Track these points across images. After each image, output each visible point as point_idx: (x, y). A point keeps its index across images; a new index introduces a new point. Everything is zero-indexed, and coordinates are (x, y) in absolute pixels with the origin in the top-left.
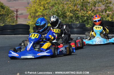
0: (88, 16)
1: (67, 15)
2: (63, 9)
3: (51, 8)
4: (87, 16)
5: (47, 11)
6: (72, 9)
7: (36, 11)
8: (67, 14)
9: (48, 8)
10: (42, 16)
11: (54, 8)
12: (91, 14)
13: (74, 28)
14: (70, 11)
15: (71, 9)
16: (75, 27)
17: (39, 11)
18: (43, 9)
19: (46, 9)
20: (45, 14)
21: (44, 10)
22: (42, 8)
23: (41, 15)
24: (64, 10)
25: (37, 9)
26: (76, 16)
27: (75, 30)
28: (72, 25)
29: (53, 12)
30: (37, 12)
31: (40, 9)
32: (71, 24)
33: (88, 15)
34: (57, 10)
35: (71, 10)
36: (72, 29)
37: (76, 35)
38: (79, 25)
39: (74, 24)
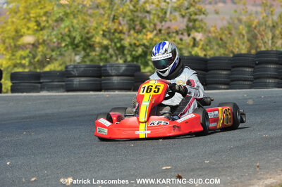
0: (147, 44)
1: (94, 41)
2: (84, 28)
3: (56, 26)
4: (144, 45)
5: (45, 32)
6: (108, 28)
7: (18, 35)
8: (93, 39)
9: (47, 25)
10: (33, 45)
11: (63, 26)
12: (155, 39)
13: (112, 76)
14: (101, 32)
15: (104, 28)
16: (113, 72)
17: (24, 33)
18: (36, 27)
19: (42, 29)
20: (41, 41)
21: (37, 30)
22: (32, 25)
23: (29, 44)
24: (86, 31)
25: (19, 27)
26: (118, 45)
27: (115, 79)
28: (108, 68)
29: (60, 36)
30: (22, 36)
31: (28, 28)
32: (105, 66)
33: (145, 42)
34: (70, 31)
35: (104, 31)
36: (108, 78)
37: (117, 92)
38: (124, 68)
39: (112, 66)
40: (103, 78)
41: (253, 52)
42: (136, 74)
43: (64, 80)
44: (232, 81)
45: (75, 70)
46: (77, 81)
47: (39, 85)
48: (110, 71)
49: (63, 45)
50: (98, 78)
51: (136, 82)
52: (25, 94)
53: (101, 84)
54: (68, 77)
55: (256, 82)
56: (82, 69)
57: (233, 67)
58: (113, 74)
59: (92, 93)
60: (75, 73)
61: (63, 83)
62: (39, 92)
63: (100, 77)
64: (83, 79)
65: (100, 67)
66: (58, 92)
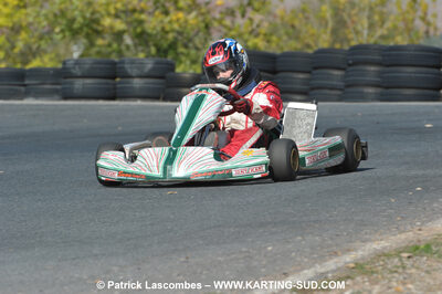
1: (103, 26)
6: (125, 6)
8: (102, 22)
13: (133, 77)
14: (113, 12)
15: (119, 6)
16: (134, 72)
21: (18, 6)
23: (7, 27)
26: (139, 30)
27: (137, 83)
28: (126, 66)
31: (6, 4)
32: (121, 62)
34: (67, 9)
35: (117, 9)
36: (126, 80)
37: (139, 102)
38: (150, 66)
39: (132, 62)
40: (118, 80)
41: (346, 47)
42: (169, 75)
43: (59, 82)
44: (313, 89)
45: (77, 67)
46: (79, 84)
47: (23, 89)
48: (129, 71)
49: (57, 30)
50: (110, 80)
51: (169, 87)
53: (115, 89)
54: (66, 78)
55: (348, 92)
56: (87, 66)
57: (315, 68)
58: (134, 74)
59: (101, 102)
60: (77, 71)
61: (58, 87)
62: (22, 99)
63: (114, 78)
64: (88, 81)
65: (114, 63)
66: (53, 100)
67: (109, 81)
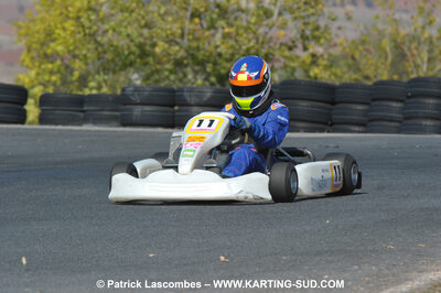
13: (191, 105)
16: (192, 100)
17: (59, 35)
25: (53, 27)
27: (196, 111)
28: (185, 94)
32: (181, 90)
36: (185, 108)
38: (209, 94)
39: (191, 90)
40: (176, 108)
41: (405, 79)
43: (118, 108)
44: (371, 120)
45: (136, 94)
46: (137, 111)
47: (82, 115)
48: (188, 99)
50: (168, 107)
52: (60, 127)
53: (174, 116)
54: (125, 104)
55: (406, 124)
56: (146, 93)
57: (374, 100)
58: (192, 102)
59: (160, 130)
60: (136, 98)
61: (117, 113)
62: (80, 125)
63: (173, 106)
64: (147, 108)
65: (173, 91)
66: (111, 126)
67: (168, 109)
